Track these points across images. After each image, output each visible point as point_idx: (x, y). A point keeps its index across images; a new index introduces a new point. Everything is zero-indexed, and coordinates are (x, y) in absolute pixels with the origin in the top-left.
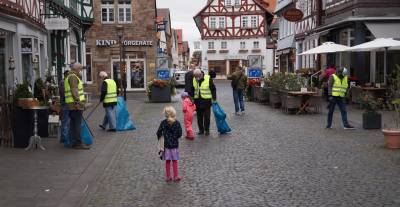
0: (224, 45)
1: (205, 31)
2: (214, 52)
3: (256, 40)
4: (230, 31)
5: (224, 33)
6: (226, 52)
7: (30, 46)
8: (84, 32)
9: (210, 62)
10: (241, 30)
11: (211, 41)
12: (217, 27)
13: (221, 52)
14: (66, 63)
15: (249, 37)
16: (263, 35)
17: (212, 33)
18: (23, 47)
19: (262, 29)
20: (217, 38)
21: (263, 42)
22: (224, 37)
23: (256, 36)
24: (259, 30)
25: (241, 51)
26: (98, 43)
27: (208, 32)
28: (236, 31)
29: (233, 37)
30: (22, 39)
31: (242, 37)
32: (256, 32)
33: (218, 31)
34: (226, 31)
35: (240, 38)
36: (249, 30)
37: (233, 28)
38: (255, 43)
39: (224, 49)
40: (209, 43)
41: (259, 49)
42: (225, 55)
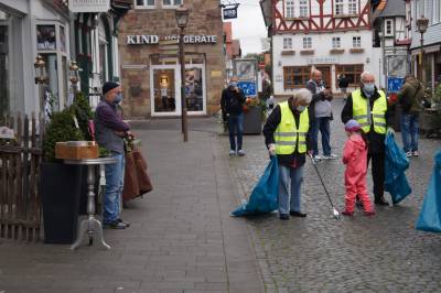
0: (307, 42)
1: (278, 21)
2: (292, 53)
3: (356, 35)
4: (317, 21)
5: (306, 24)
6: (312, 53)
7: (53, 40)
8: (116, 21)
9: (286, 69)
10: (333, 20)
11: (288, 36)
12: (297, 15)
13: (303, 53)
14: (94, 71)
15: (345, 30)
16: (368, 27)
17: (288, 25)
18: (40, 40)
19: (365, 17)
20: (297, 32)
21: (367, 37)
22: (307, 31)
23: (356, 28)
24: (361, 19)
25: (333, 52)
26: (130, 40)
27: (283, 23)
28: (326, 20)
29: (321, 30)
30: (39, 27)
31: (336, 29)
32: (355, 21)
33: (297, 22)
34: (310, 21)
35: (332, 31)
36: (346, 19)
37: (321, 16)
38: (354, 39)
39: (307, 49)
40: (285, 40)
41: (362, 47)
42: (310, 57)
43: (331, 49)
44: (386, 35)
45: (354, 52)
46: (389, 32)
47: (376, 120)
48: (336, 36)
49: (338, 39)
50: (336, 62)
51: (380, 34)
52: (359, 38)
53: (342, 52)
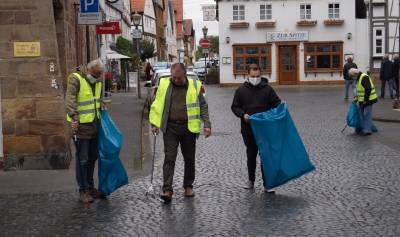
0: (266, 10)
2: (245, 26)
6: (272, 26)
9: (237, 48)
11: (239, 3)
13: (260, 26)
25: (301, 25)
38: (331, 6)
39: (266, 20)
40: (235, 7)
41: (341, 18)
42: (269, 32)
43: (299, 20)
45: (330, 24)
48: (305, 2)
49: (309, 7)
50: (306, 39)
52: (337, 6)
53: (313, 24)
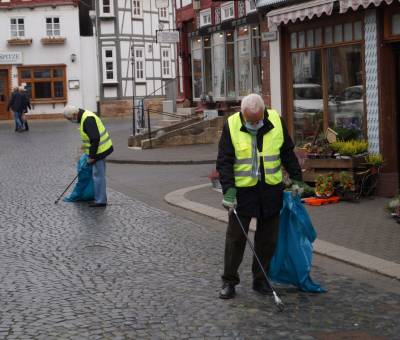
43: (10, 37)
44: (102, 14)
45: (49, 43)
46: (106, 10)
47: (268, 165)
48: (17, 15)
49: (21, 21)
50: (19, 61)
51: (92, 13)
52: (57, 20)
53: (28, 43)
